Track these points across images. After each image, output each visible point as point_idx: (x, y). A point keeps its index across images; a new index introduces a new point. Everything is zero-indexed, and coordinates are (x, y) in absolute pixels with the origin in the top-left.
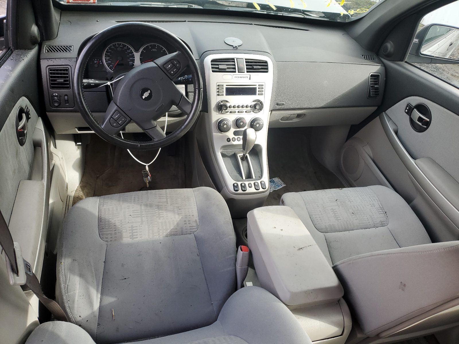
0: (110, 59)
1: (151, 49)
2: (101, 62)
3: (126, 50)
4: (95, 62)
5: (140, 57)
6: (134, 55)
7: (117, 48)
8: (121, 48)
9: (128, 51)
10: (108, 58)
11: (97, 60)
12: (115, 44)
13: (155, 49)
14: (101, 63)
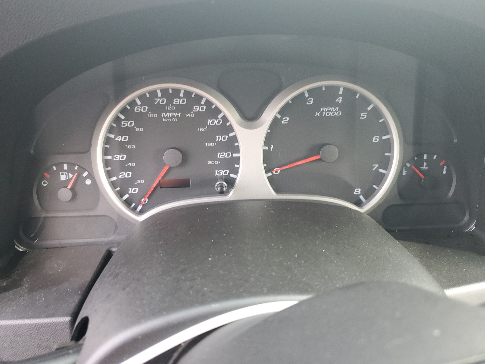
0: (127, 161)
1: (316, 107)
2: (87, 177)
3: (201, 119)
4: (63, 178)
5: (265, 145)
6: (235, 139)
7: (161, 109)
8: (179, 108)
9: (210, 122)
10: (119, 157)
11: (70, 170)
12: (153, 93)
13: (335, 105)
14: (88, 182)
